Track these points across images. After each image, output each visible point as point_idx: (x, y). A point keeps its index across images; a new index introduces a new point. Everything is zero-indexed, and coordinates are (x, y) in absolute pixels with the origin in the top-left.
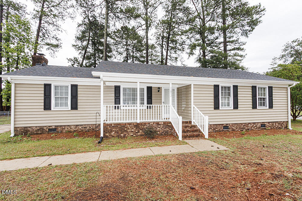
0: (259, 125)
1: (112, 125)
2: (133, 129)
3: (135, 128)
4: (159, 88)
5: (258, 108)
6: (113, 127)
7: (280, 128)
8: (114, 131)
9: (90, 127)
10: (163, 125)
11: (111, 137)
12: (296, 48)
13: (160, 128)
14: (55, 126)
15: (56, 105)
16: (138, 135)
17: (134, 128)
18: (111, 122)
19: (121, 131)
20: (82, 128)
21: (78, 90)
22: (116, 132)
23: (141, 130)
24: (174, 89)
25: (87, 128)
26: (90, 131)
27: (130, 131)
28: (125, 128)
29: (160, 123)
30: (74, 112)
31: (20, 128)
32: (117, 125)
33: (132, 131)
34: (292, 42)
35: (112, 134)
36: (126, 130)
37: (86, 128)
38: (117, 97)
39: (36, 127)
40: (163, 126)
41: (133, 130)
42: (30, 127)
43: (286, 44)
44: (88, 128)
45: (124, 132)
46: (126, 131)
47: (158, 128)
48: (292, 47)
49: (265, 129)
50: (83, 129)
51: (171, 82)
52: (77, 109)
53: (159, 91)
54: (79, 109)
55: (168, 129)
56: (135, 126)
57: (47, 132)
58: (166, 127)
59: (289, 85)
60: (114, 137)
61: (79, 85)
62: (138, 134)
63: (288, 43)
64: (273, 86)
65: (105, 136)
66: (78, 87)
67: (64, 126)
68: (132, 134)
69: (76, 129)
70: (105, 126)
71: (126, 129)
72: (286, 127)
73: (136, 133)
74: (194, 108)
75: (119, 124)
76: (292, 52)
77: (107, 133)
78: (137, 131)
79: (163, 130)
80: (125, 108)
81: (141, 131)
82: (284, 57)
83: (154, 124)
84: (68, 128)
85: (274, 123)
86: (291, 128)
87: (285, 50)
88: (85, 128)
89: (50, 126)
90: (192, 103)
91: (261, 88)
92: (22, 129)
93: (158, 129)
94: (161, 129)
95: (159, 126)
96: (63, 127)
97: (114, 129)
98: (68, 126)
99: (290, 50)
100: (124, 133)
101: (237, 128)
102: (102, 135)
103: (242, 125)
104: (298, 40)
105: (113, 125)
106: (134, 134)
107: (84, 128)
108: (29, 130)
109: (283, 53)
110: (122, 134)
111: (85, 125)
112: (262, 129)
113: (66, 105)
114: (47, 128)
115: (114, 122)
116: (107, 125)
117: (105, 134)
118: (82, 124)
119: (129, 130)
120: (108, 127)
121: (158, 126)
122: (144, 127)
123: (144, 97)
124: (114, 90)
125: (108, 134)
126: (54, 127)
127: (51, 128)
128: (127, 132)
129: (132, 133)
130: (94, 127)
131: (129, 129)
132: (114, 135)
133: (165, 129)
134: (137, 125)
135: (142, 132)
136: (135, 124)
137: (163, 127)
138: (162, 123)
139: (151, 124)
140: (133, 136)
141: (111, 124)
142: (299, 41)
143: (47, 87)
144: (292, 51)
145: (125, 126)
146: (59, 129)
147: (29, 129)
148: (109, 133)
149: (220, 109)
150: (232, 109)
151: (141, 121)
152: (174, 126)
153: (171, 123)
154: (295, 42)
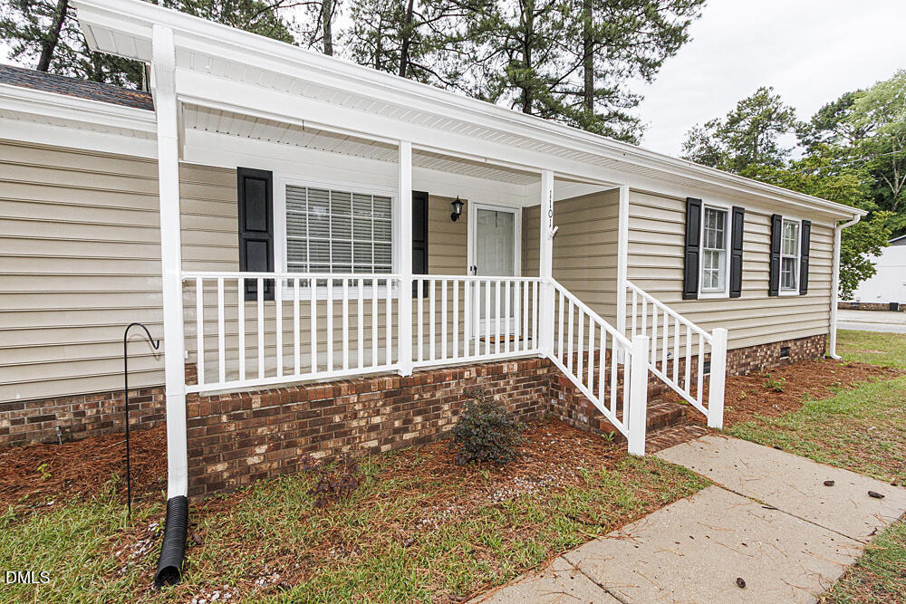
0: (777, 352)
1: (248, 404)
2: (377, 413)
3: (388, 409)
4: (457, 202)
5: (780, 294)
6: (257, 414)
8: (261, 444)
9: (83, 414)
10: (517, 375)
11: (244, 480)
13: (504, 390)
16: (407, 443)
17: (384, 405)
18: (243, 383)
19: (312, 431)
20: (13, 422)
22: (277, 447)
23: (418, 413)
24: (512, 211)
25: (61, 421)
26: (82, 434)
27: (361, 430)
28: (336, 411)
29: (505, 370)
32: (280, 400)
33: (374, 428)
34: (705, 126)
35: (251, 461)
36: (340, 425)
37: (53, 417)
38: (253, 235)
40: (518, 381)
41: (377, 420)
43: (692, 131)
44: (64, 419)
45: (330, 437)
46: (341, 432)
47: (498, 391)
48: (703, 139)
49: (788, 362)
50: (26, 428)
51: (549, 167)
53: (455, 217)
55: (536, 391)
56: (388, 395)
58: (529, 386)
59: (841, 222)
60: (262, 476)
62: (407, 436)
63: (696, 127)
64: (812, 222)
65: (201, 481)
68: (374, 444)
70: (202, 414)
71: (337, 419)
72: (823, 353)
73: (397, 431)
74: (629, 292)
75: (300, 392)
77: (215, 460)
78: (397, 424)
79: (517, 401)
80: (297, 294)
81: (419, 419)
83: (479, 374)
85: (805, 341)
87: (689, 146)
88: (44, 418)
90: (622, 273)
91: (789, 225)
93: (497, 397)
94: (510, 396)
95: (502, 383)
97: (262, 430)
100: (331, 444)
101: (732, 368)
102: (177, 486)
103: (743, 353)
104: (717, 122)
105: (256, 404)
106: (387, 442)
107: (32, 420)
110: (315, 449)
111: (41, 402)
112: (783, 363)
115: (262, 381)
116: (217, 405)
117: (202, 471)
118: (18, 397)
119: (355, 423)
120: (224, 418)
121: (496, 385)
122: (433, 395)
123: (390, 239)
124: (234, 194)
125: (220, 467)
128: (345, 434)
129: (373, 435)
130: (109, 408)
131: (355, 416)
132: (265, 467)
133: (523, 393)
134: (401, 392)
135: (424, 426)
136: (389, 387)
137: (516, 388)
138: (516, 367)
139: (466, 374)
140: (376, 451)
141: (241, 400)
142: (720, 123)
145: (331, 402)
148: (231, 457)
149: (700, 296)
150: (727, 295)
151: (421, 363)
152: (577, 381)
153: (547, 364)
154: (711, 127)
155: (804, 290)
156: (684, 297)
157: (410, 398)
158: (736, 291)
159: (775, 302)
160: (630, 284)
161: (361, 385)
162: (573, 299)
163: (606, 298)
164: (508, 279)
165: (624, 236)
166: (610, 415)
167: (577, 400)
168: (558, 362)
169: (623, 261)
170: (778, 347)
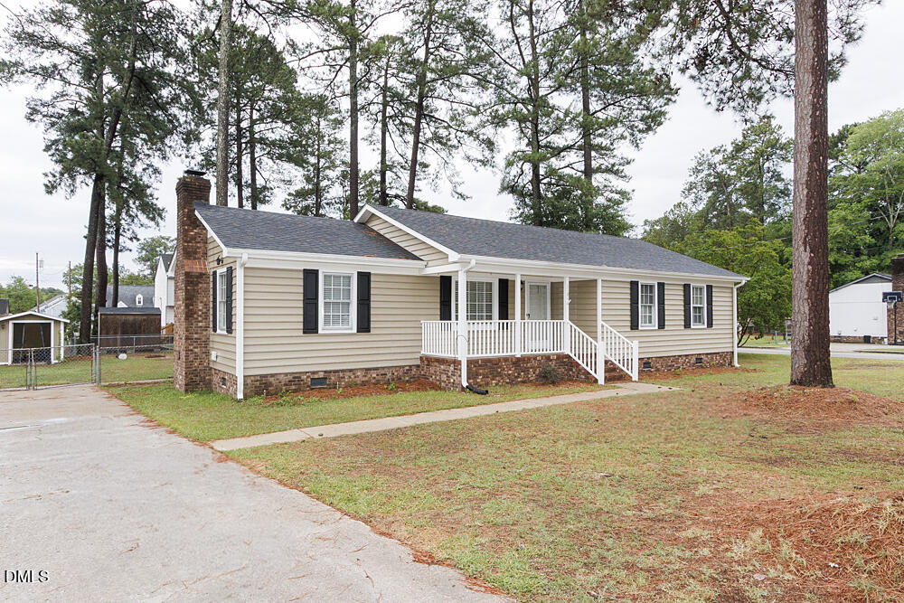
0: (693, 360)
2: (510, 370)
3: (514, 369)
5: (692, 327)
6: (480, 366)
7: (722, 365)
8: (481, 375)
12: (719, 169)
14: (325, 372)
15: (326, 322)
16: (519, 382)
17: (512, 367)
19: (493, 373)
20: (377, 375)
21: (372, 285)
22: (484, 378)
24: (545, 284)
27: (506, 375)
28: (499, 367)
29: (552, 357)
30: (364, 337)
31: (252, 378)
32: (486, 362)
33: (509, 375)
34: (711, 151)
35: (478, 380)
36: (500, 372)
37: (386, 374)
38: (444, 303)
39: (286, 374)
40: (557, 362)
41: (510, 372)
42: (272, 375)
43: (699, 156)
48: (710, 165)
49: (702, 367)
50: (380, 378)
51: (566, 275)
52: (369, 331)
54: (372, 331)
55: (564, 368)
56: (513, 364)
57: (308, 386)
58: (561, 365)
59: (736, 284)
61: (375, 274)
62: (519, 379)
63: (703, 153)
64: (714, 285)
66: (372, 279)
67: (343, 371)
68: (509, 381)
69: (367, 379)
71: (499, 370)
72: (731, 363)
73: (516, 377)
74: (603, 326)
75: (490, 360)
76: (712, 179)
78: (516, 374)
82: (694, 190)
83: (542, 358)
84: (350, 377)
85: (714, 355)
86: (739, 363)
87: (696, 171)
88: (384, 374)
89: (314, 373)
90: (599, 318)
91: (697, 288)
92: (257, 381)
95: (551, 362)
96: (341, 375)
97: (481, 371)
98: (351, 370)
99: (706, 172)
100: (497, 379)
101: (663, 366)
102: (465, 383)
103: (669, 359)
104: (723, 149)
105: (480, 362)
107: (381, 375)
108: (271, 383)
109: (692, 179)
111: (383, 368)
112: (698, 367)
113: (345, 320)
114: (308, 377)
118: (379, 366)
119: (504, 372)
121: (548, 363)
122: (527, 365)
123: (491, 301)
126: (321, 375)
127: (316, 376)
128: (501, 376)
130: (401, 373)
131: (504, 370)
134: (517, 362)
136: (514, 361)
138: (555, 357)
139: (538, 358)
142: (725, 150)
143: (310, 277)
144: (710, 175)
145: (497, 364)
146: (333, 378)
147: (272, 379)
149: (640, 328)
150: (657, 328)
151: (523, 353)
152: (580, 362)
153: (568, 357)
154: (717, 153)
155: (710, 325)
156: (632, 329)
157: (519, 366)
158: (662, 325)
159: (688, 332)
160: (604, 323)
161: (506, 359)
162: (578, 329)
163: (591, 329)
164: (545, 321)
165: (600, 301)
166: (592, 372)
167: (580, 370)
168: (572, 355)
169: (599, 312)
170: (694, 358)
